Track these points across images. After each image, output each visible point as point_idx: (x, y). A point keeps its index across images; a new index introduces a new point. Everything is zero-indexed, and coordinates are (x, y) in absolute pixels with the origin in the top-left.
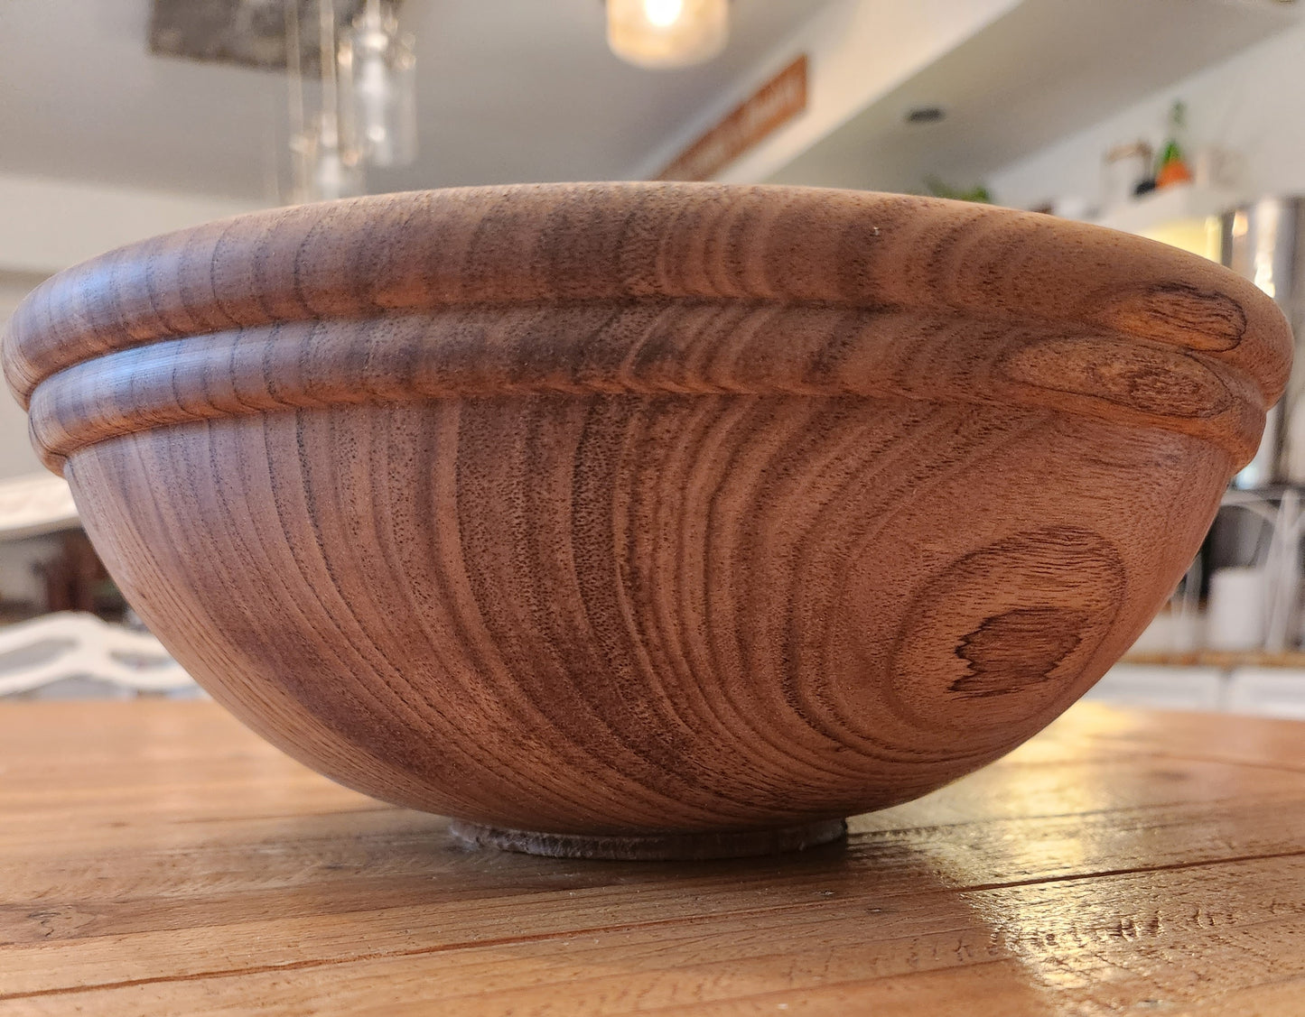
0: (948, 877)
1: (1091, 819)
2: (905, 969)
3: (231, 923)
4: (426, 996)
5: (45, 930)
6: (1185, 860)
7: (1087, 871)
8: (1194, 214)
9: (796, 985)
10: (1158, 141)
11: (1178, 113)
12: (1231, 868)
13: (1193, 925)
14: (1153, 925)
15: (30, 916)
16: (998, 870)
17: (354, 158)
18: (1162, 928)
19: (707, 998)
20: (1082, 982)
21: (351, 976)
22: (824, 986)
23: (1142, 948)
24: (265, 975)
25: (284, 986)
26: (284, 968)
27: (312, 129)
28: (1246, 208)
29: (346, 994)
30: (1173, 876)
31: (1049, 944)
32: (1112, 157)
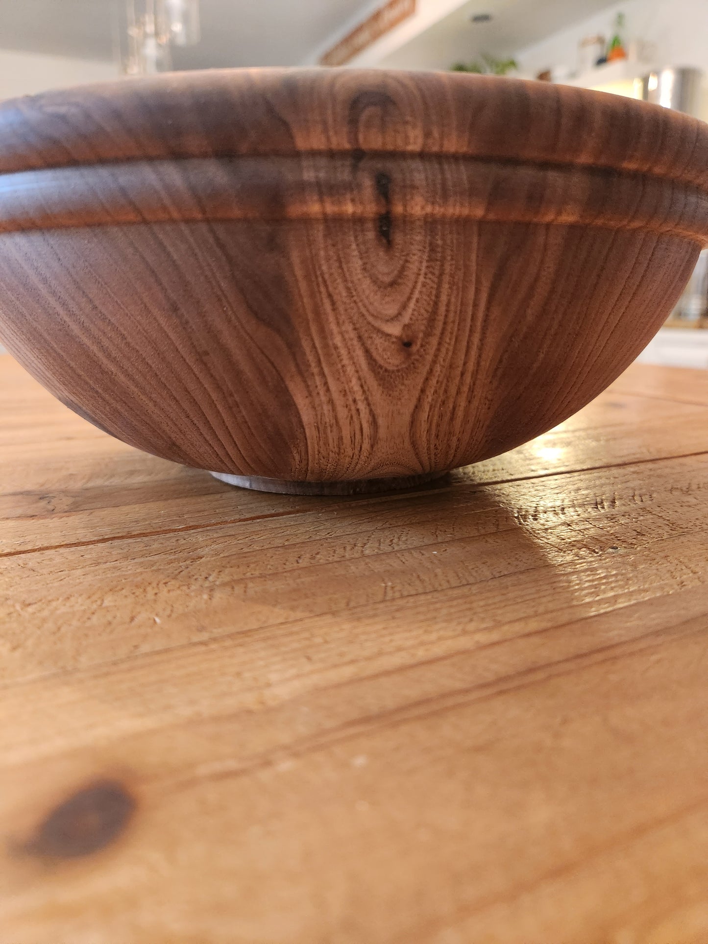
0: (508, 472)
1: (577, 434)
2: (493, 529)
3: (146, 502)
4: (256, 547)
5: (50, 507)
6: (626, 460)
7: (579, 468)
8: (628, 76)
9: (440, 539)
10: (608, 35)
11: (620, 19)
12: (650, 465)
13: (633, 501)
14: (613, 502)
15: (40, 499)
16: (533, 468)
17: (164, 39)
18: (617, 503)
19: (396, 548)
20: (579, 537)
21: (215, 535)
22: (453, 541)
23: (608, 516)
24: (172, 534)
25: (182, 542)
26: (180, 530)
27: (140, 23)
28: (657, 73)
29: (214, 546)
30: (621, 471)
31: (563, 514)
32: (584, 44)
